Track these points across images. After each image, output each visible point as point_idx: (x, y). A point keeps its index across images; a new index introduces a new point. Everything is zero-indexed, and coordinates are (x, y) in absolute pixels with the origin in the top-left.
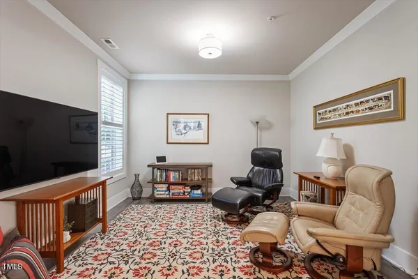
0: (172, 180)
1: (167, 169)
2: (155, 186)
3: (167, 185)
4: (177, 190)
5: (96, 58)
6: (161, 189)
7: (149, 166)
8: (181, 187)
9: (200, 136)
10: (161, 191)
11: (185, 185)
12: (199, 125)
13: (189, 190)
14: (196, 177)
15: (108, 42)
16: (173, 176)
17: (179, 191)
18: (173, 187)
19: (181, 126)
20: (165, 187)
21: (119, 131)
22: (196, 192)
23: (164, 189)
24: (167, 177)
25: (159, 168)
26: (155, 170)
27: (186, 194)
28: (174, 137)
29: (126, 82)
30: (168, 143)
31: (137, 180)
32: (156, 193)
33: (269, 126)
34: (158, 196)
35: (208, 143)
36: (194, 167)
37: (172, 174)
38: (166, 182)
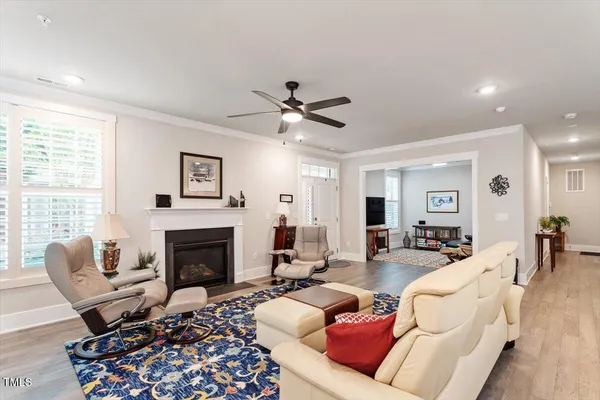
0: (428, 236)
1: (426, 229)
2: (418, 239)
4: (432, 243)
6: (422, 241)
7: (414, 227)
8: (434, 241)
10: (422, 243)
11: (437, 240)
12: (451, 199)
13: (440, 244)
14: (446, 235)
16: (430, 234)
18: (429, 241)
19: (437, 200)
20: (424, 240)
21: (396, 204)
23: (424, 242)
24: (425, 234)
25: (420, 228)
26: (418, 229)
27: (438, 246)
28: (432, 208)
29: (400, 173)
30: (427, 212)
31: (407, 236)
32: (418, 244)
34: (419, 246)
35: (458, 212)
36: (444, 228)
37: (428, 232)
38: (425, 237)
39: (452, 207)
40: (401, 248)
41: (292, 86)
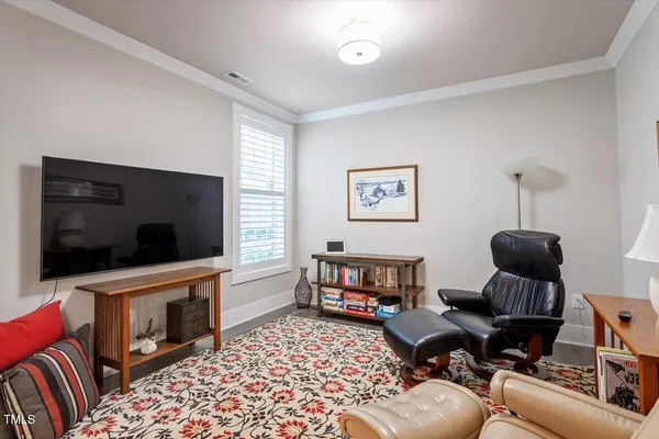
0: (347, 282)
1: (341, 263)
2: (323, 289)
3: (341, 291)
4: (356, 301)
5: (229, 101)
6: (332, 296)
7: (314, 256)
8: (360, 296)
9: (402, 206)
10: (332, 299)
11: (369, 294)
12: (401, 188)
13: (375, 304)
14: (390, 282)
15: (232, 75)
16: (351, 277)
17: (357, 303)
18: (350, 295)
19: (369, 191)
20: (337, 293)
21: (280, 201)
22: (386, 308)
23: (337, 297)
24: (341, 277)
25: (331, 262)
26: (323, 263)
27: (370, 310)
28: (359, 211)
29: (290, 128)
30: (349, 220)
31: (304, 278)
32: (324, 301)
33: (553, 181)
34: (327, 307)
35: (417, 220)
36: (385, 263)
37: (348, 273)
38: (339, 285)
39: (403, 206)
40: (284, 312)
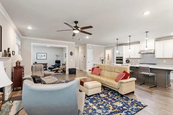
7: (33, 64)
19: (40, 56)
30: (37, 59)
39: (45, 58)
41: (76, 22)
